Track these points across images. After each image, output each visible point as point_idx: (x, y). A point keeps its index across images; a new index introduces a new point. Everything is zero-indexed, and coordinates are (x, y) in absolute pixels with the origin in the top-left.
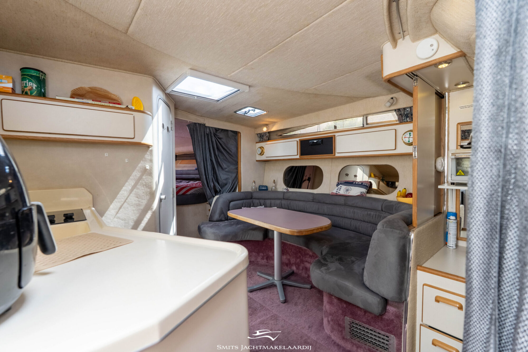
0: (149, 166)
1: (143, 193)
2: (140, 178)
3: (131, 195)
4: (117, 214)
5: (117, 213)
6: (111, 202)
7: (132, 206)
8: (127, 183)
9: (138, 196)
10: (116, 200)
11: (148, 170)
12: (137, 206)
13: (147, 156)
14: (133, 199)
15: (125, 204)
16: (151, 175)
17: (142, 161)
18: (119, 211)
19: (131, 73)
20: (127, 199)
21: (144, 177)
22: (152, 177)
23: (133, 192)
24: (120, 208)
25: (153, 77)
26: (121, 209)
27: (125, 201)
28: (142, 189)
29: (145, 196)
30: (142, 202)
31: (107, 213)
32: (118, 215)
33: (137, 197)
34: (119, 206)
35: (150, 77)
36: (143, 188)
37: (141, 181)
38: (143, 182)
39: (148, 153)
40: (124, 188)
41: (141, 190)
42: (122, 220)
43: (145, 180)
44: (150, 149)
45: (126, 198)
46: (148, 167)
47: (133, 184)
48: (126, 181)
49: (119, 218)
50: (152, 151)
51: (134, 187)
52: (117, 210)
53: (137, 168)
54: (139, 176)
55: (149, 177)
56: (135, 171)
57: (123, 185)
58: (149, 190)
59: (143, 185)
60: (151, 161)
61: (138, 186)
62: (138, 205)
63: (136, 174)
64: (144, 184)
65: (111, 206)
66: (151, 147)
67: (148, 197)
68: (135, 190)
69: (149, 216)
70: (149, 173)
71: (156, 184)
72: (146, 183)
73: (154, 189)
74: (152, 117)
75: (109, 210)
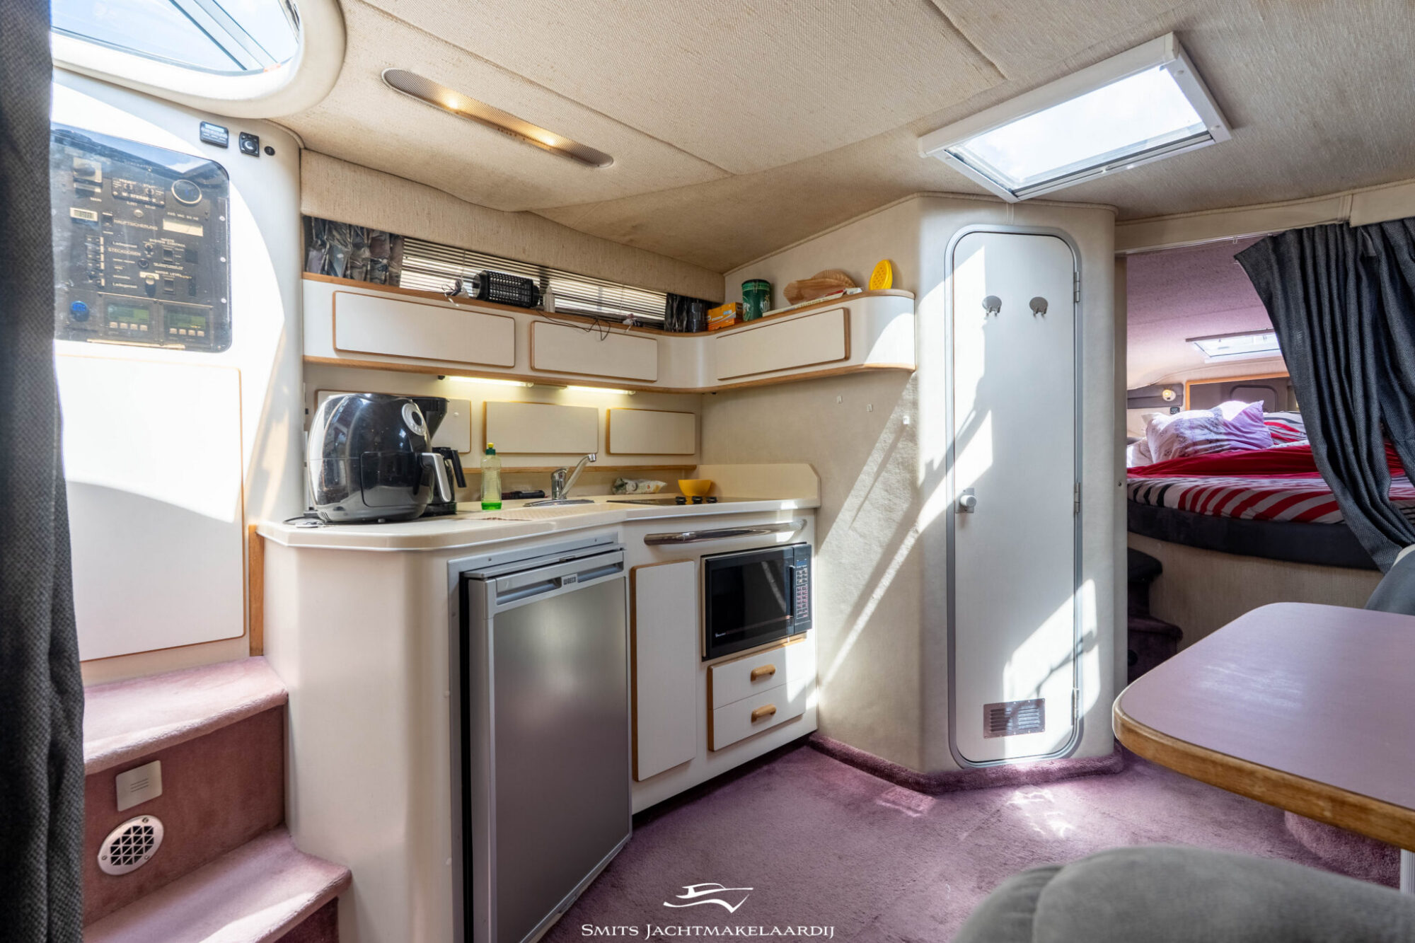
0: (911, 416)
1: (898, 481)
2: (893, 447)
3: (876, 484)
4: (854, 522)
5: (854, 520)
6: (846, 496)
7: (878, 508)
8: (870, 459)
9: (888, 488)
10: (853, 492)
11: (908, 429)
12: (886, 510)
13: (907, 395)
14: (879, 493)
15: (867, 502)
16: (915, 441)
17: (896, 408)
18: (856, 516)
19: (876, 210)
20: (869, 493)
21: (900, 445)
22: (916, 444)
23: (881, 479)
24: (859, 510)
25: (919, 194)
26: (860, 513)
27: (866, 498)
28: (896, 473)
29: (901, 489)
30: (895, 504)
31: (840, 516)
32: (856, 525)
33: (887, 491)
34: (857, 506)
35: (912, 199)
36: (897, 471)
37: (893, 454)
38: (898, 456)
39: (908, 386)
40: (866, 468)
41: (894, 475)
42: (861, 536)
43: (902, 451)
44: (914, 374)
45: (867, 490)
46: (907, 421)
47: (880, 460)
48: (869, 454)
49: (855, 530)
50: (916, 379)
51: (882, 467)
52: (853, 513)
53: (889, 424)
54: (890, 441)
55: (910, 444)
56: (885, 431)
57: (864, 463)
58: (908, 476)
59: (898, 464)
60: (915, 404)
61: (888, 465)
62: (889, 509)
63: (886, 437)
64: (900, 460)
65: (846, 505)
66: (914, 371)
67: (907, 493)
68: (884, 474)
69: (910, 541)
70: (909, 434)
71: (930, 465)
72: (903, 458)
73: (922, 475)
74: (916, 296)
75: (843, 510)
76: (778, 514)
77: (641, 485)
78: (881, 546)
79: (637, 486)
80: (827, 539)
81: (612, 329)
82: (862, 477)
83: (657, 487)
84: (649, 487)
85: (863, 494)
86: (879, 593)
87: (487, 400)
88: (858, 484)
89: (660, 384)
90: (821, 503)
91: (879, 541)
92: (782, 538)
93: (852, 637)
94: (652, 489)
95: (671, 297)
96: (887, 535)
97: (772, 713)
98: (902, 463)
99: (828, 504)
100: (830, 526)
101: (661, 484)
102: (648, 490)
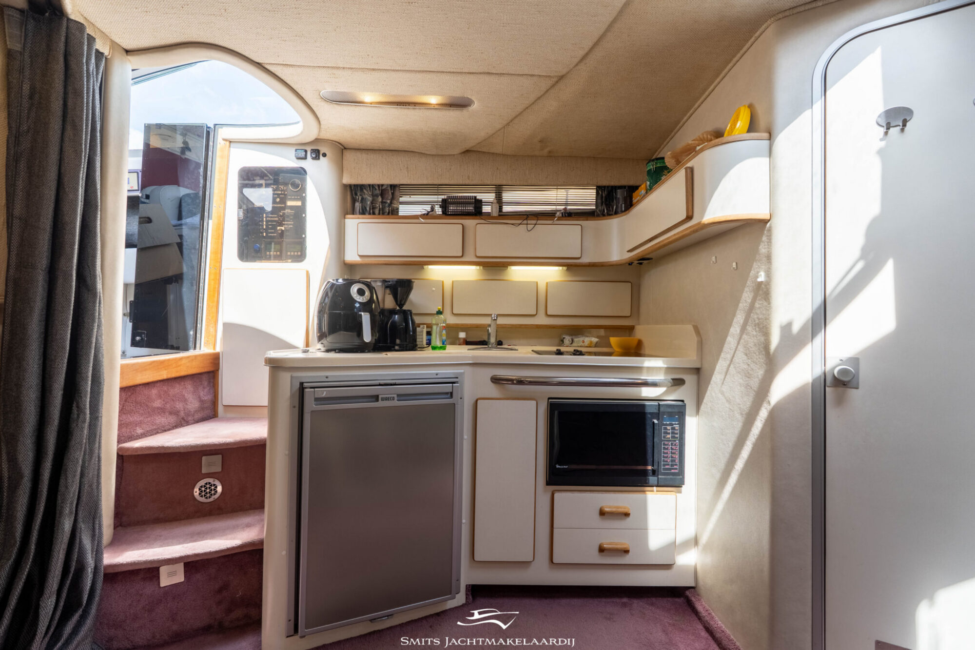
0: (765, 272)
1: (755, 345)
2: (752, 307)
3: (739, 347)
4: (723, 386)
5: (722, 383)
6: (718, 359)
7: (740, 373)
8: (736, 319)
9: (748, 352)
10: (722, 355)
11: (763, 286)
12: (746, 376)
13: (763, 248)
14: (740, 356)
15: (732, 366)
16: (769, 299)
17: (755, 264)
18: (724, 379)
20: (733, 356)
21: (757, 305)
22: (769, 303)
23: (742, 341)
24: (726, 373)
25: (773, 19)
26: (727, 377)
27: (731, 361)
28: (754, 336)
29: (757, 354)
30: (752, 369)
31: (714, 378)
32: (724, 388)
33: (746, 355)
34: (725, 369)
35: (767, 27)
36: (754, 333)
37: (752, 315)
38: (755, 317)
39: (765, 239)
40: (732, 330)
41: (752, 338)
42: (727, 401)
43: (758, 311)
44: (768, 225)
45: (732, 352)
46: (763, 278)
47: (742, 321)
48: (734, 314)
49: (723, 394)
50: (770, 230)
51: (743, 329)
52: (723, 376)
53: (748, 283)
54: (750, 301)
55: (765, 303)
56: (746, 290)
58: (762, 339)
59: (755, 326)
60: (769, 259)
61: (747, 327)
62: (749, 376)
63: (747, 296)
64: (757, 321)
65: (718, 368)
66: (769, 220)
67: (762, 359)
68: (744, 336)
69: (763, 414)
70: (763, 292)
71: (786, 328)
72: (759, 319)
73: (775, 340)
74: (771, 137)
75: (715, 372)
76: (645, 371)
77: (575, 340)
78: (742, 414)
79: (573, 340)
80: (705, 401)
81: (539, 222)
82: (729, 339)
83: (591, 342)
84: (583, 342)
85: (729, 356)
86: (740, 465)
87: (454, 280)
88: (726, 347)
89: (585, 260)
90: (702, 364)
91: (740, 408)
92: (647, 392)
93: (720, 506)
94: (586, 343)
95: (599, 189)
96: (747, 403)
97: (626, 552)
98: (758, 324)
99: (706, 366)
100: (707, 388)
101: (595, 340)
102: (583, 344)
